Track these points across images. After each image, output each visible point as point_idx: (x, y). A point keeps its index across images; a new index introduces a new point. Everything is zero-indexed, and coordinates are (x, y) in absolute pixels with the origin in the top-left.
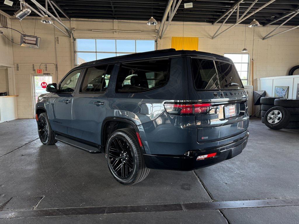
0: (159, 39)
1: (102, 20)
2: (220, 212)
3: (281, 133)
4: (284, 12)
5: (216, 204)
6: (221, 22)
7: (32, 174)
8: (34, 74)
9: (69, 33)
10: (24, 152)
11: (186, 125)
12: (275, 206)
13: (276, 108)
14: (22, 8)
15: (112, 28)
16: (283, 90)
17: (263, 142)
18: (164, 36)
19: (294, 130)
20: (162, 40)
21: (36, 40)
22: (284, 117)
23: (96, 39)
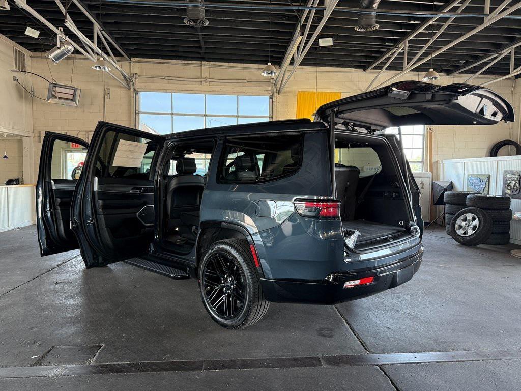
0: (276, 95)
1: (183, 61)
2: (378, 368)
3: (478, 251)
4: (481, 54)
5: (373, 358)
6: (379, 67)
7: (78, 312)
8: (66, 149)
9: (128, 81)
10: (57, 277)
11: (327, 233)
12: (463, 361)
13: (470, 210)
14: (60, 44)
15: (199, 75)
16: (481, 180)
17: (448, 266)
18: (285, 90)
19: (499, 247)
20: (281, 96)
21: (72, 93)
22: (482, 225)
23: (172, 93)
